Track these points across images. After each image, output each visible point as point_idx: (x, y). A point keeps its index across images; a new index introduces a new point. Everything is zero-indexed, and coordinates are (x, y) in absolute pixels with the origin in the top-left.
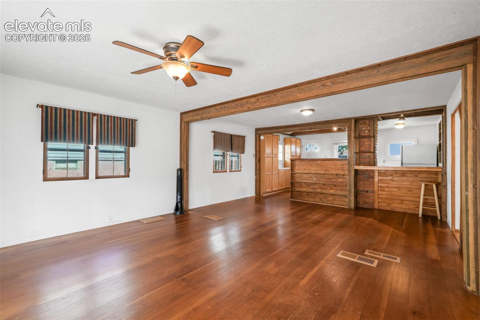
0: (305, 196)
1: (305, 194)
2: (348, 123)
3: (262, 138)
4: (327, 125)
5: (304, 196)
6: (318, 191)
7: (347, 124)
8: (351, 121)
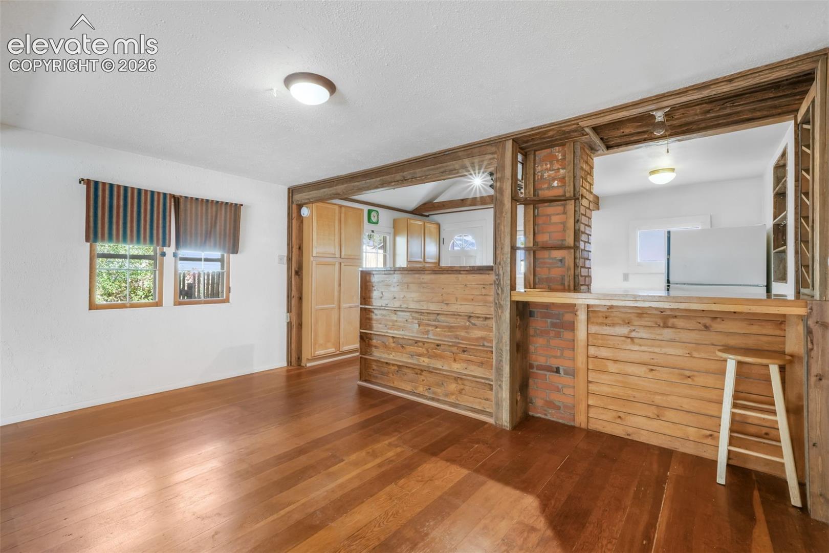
0: (393, 375)
1: (393, 368)
2: (496, 156)
3: (305, 212)
4: (443, 167)
5: (391, 375)
6: (424, 361)
7: (494, 158)
8: (504, 148)
